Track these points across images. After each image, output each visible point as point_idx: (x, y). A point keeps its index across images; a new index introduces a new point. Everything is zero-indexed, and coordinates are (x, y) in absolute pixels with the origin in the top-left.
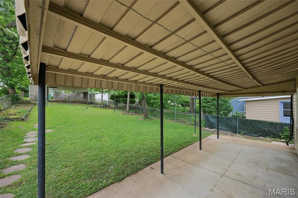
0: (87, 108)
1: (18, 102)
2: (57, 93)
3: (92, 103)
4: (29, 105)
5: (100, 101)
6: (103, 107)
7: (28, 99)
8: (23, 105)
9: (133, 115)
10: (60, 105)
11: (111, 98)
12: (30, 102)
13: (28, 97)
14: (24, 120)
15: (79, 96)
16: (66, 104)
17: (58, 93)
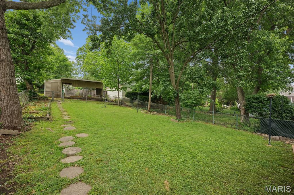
0: (105, 106)
1: (35, 98)
2: (68, 90)
3: (106, 100)
4: (47, 101)
5: (114, 98)
6: (120, 104)
7: (44, 94)
8: (41, 101)
9: (156, 114)
10: (76, 101)
11: (127, 96)
12: (48, 98)
13: (44, 93)
14: (49, 119)
15: (90, 93)
16: (81, 101)
17: (70, 89)
